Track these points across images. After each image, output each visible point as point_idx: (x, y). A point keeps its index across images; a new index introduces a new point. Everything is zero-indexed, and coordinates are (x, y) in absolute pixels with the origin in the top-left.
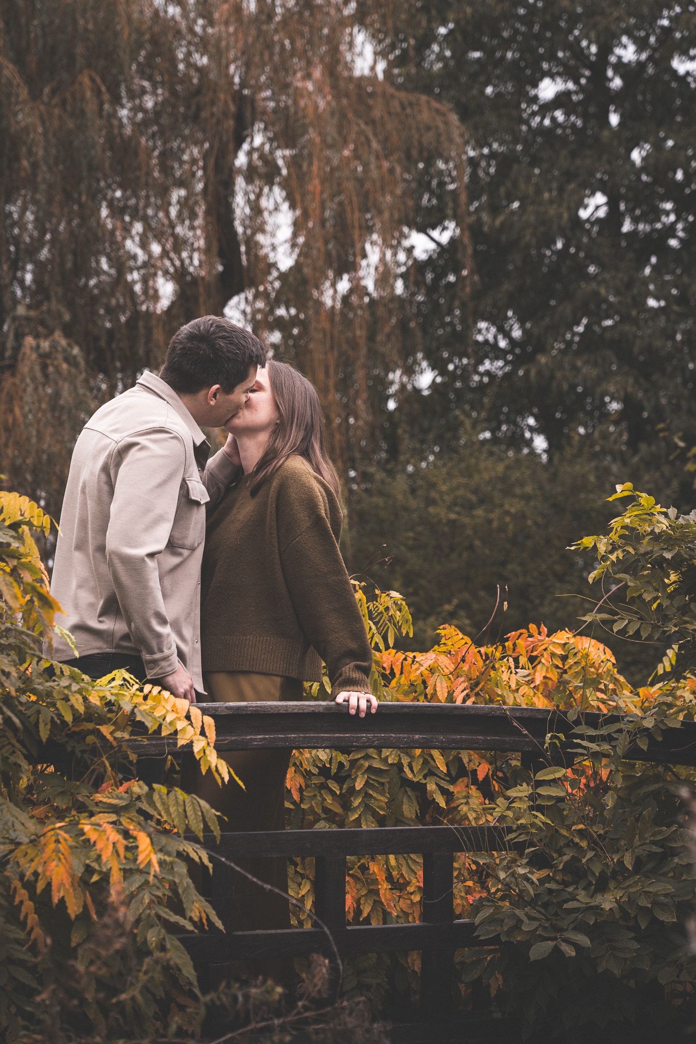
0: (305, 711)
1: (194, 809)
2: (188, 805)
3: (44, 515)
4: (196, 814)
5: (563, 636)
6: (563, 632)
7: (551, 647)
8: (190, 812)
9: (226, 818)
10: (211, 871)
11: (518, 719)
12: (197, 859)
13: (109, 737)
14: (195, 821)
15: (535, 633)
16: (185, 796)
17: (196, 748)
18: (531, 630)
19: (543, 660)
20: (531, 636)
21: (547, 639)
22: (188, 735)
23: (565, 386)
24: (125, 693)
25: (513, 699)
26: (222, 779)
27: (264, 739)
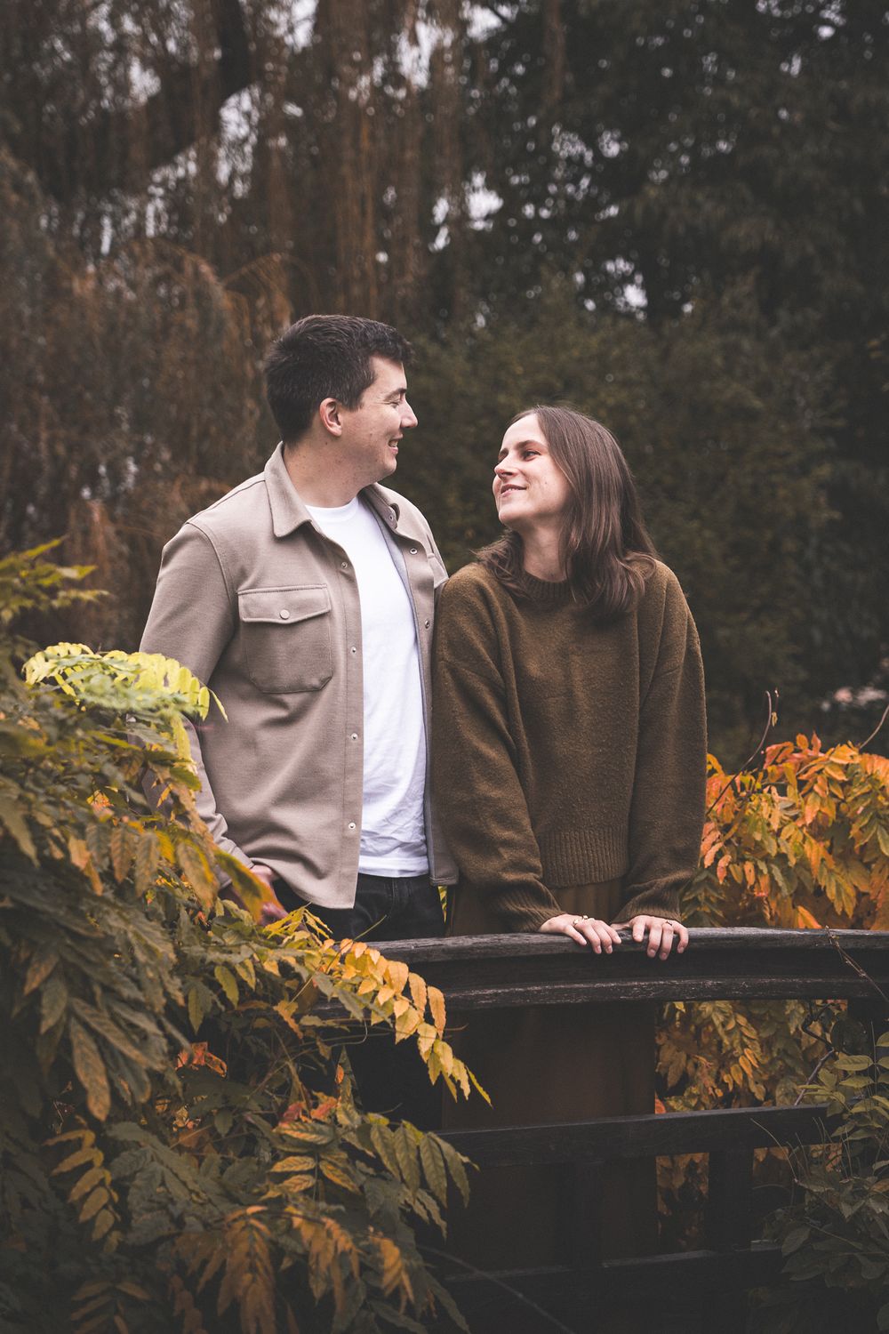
0: (555, 952)
1: (433, 1157)
2: (423, 1150)
3: (201, 687)
4: (436, 1165)
5: (845, 754)
6: (845, 747)
7: (827, 769)
8: (427, 1162)
9: (476, 1166)
10: (445, 1232)
11: (850, 952)
12: (424, 1216)
13: (292, 1023)
14: (434, 1176)
15: (804, 747)
16: (420, 1134)
17: (424, 1046)
18: (798, 744)
19: (816, 788)
20: (797, 751)
21: (821, 755)
22: (408, 1020)
23: (681, 230)
24: (313, 953)
25: (776, 847)
26: (460, 1092)
27: (496, 994)
